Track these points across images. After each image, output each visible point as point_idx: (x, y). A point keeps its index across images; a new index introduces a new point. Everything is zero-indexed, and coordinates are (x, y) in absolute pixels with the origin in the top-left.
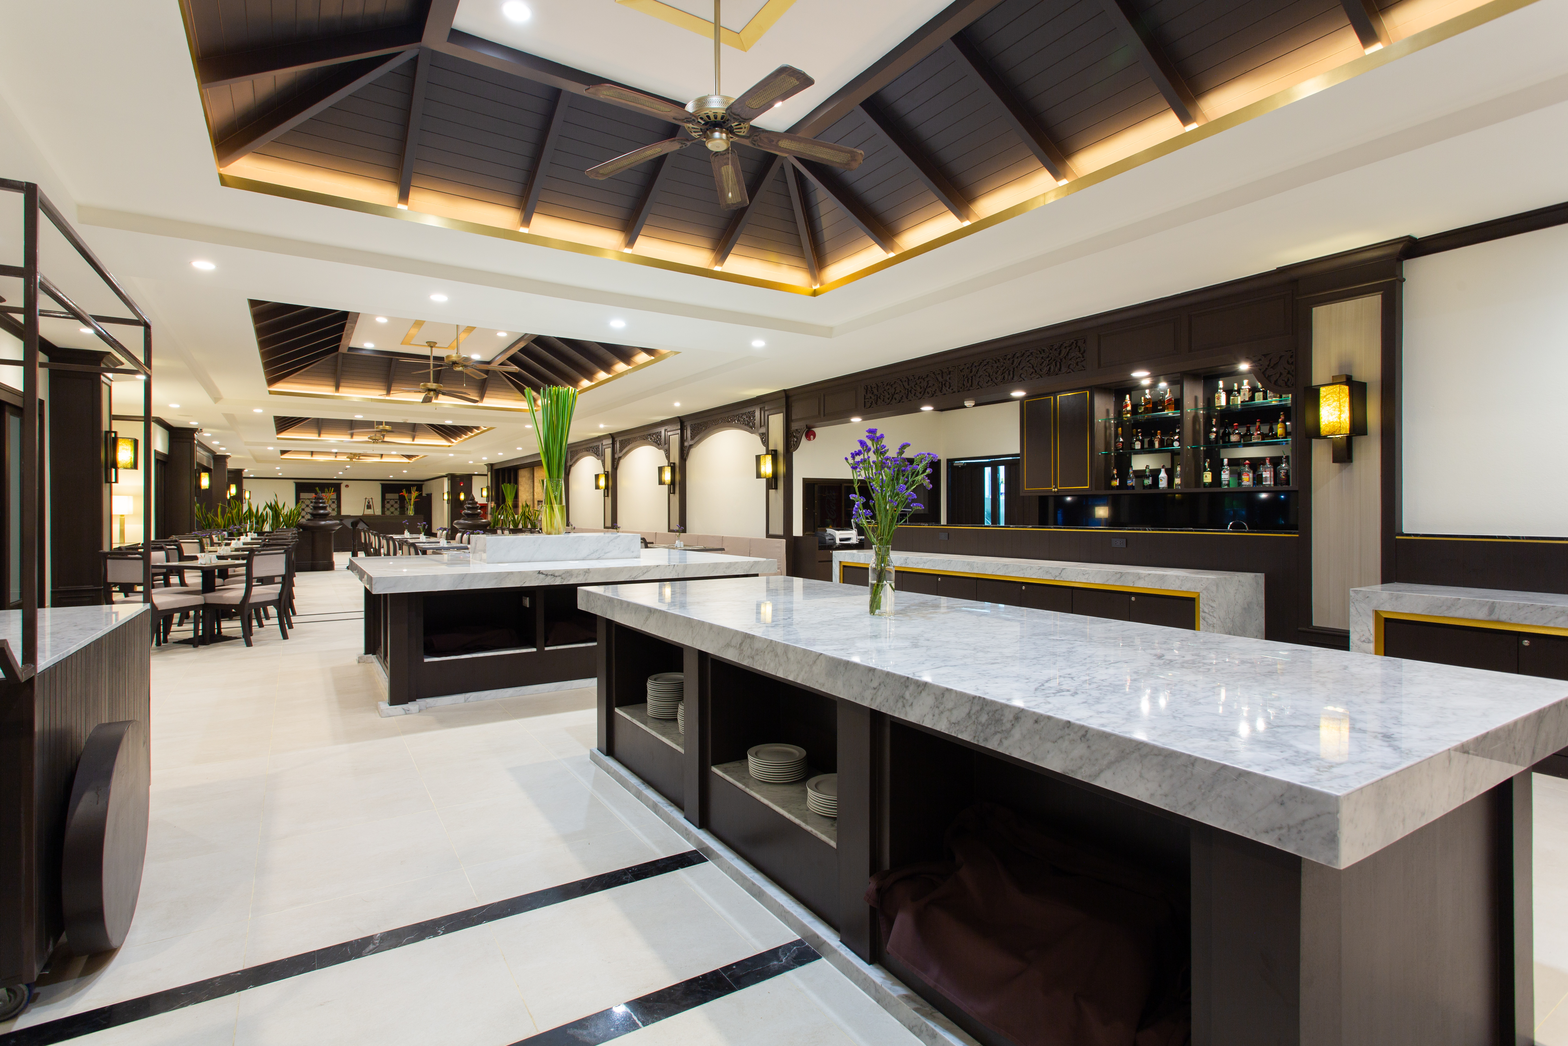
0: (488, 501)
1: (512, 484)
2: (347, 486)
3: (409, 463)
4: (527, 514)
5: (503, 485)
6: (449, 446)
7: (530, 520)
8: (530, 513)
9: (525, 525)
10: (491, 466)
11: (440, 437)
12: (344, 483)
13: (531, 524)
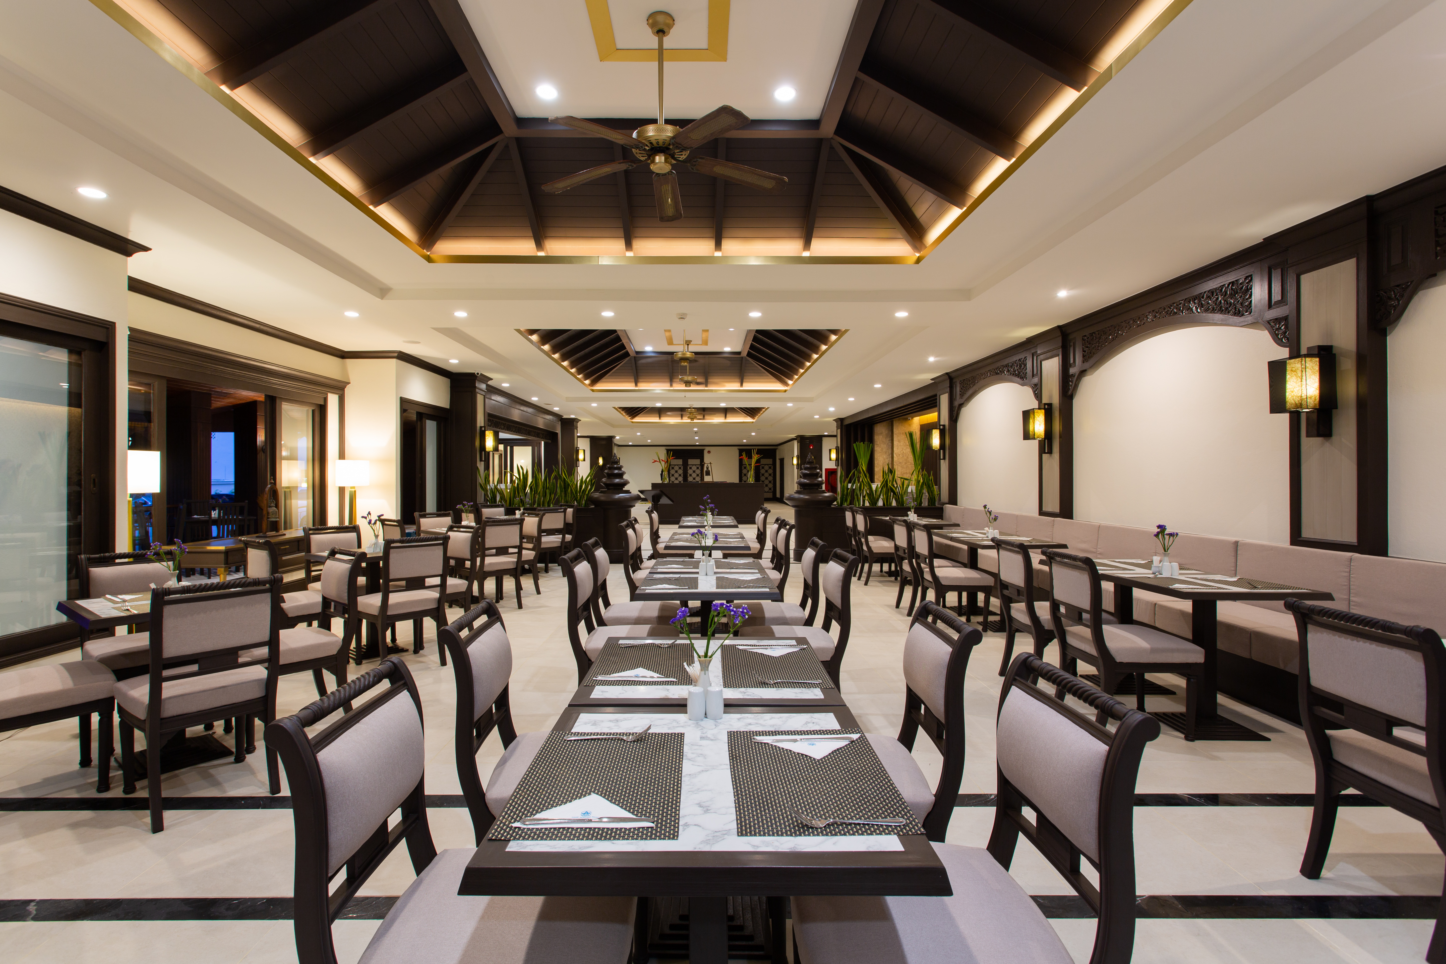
0: (837, 465)
1: (866, 443)
2: (709, 452)
3: (753, 422)
4: (890, 484)
5: (854, 445)
6: (785, 391)
7: (894, 493)
8: (894, 483)
9: (887, 502)
10: (840, 422)
11: (774, 380)
12: (707, 449)
13: (896, 500)
